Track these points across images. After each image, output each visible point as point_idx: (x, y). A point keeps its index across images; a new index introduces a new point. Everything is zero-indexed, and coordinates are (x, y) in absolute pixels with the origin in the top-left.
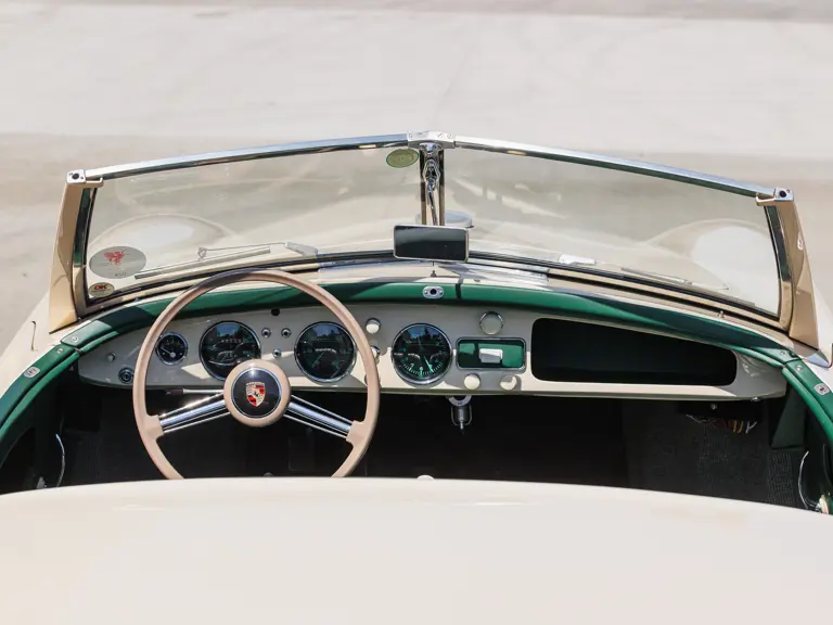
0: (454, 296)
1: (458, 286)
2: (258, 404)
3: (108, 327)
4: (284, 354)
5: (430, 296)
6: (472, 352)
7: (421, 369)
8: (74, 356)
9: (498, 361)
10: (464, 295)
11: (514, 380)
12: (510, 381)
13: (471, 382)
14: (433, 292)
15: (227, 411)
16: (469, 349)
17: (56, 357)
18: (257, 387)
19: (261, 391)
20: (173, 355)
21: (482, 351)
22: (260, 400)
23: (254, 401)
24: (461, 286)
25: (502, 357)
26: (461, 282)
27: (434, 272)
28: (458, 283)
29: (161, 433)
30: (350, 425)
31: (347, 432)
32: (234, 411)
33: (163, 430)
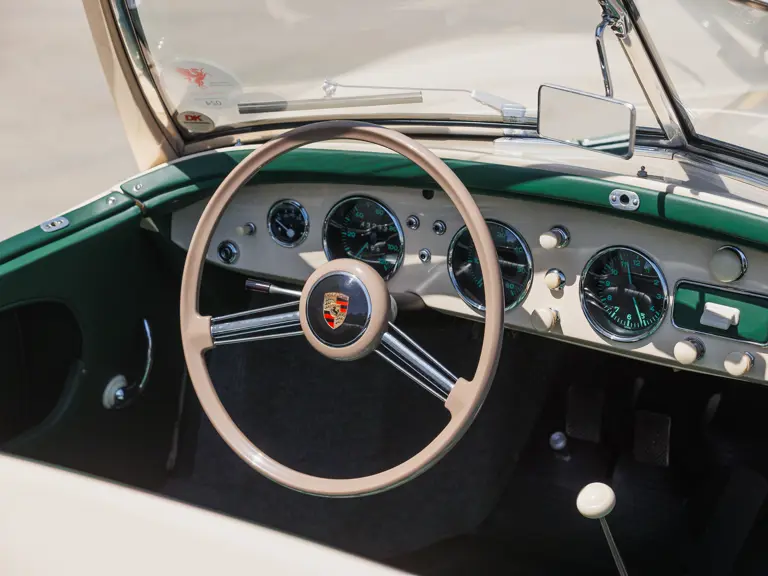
0: (654, 210)
1: (662, 196)
2: (336, 326)
3: (186, 177)
4: (435, 259)
5: (619, 205)
6: (694, 306)
7: (629, 317)
8: (131, 211)
9: (725, 327)
10: (669, 213)
11: (745, 361)
12: (737, 361)
13: (684, 353)
14: (625, 199)
15: (299, 328)
16: (691, 298)
17: (104, 208)
18: (339, 299)
19: (343, 307)
20: (291, 233)
21: (710, 306)
22: (338, 322)
23: (331, 321)
24: (668, 196)
25: (736, 321)
26: (670, 191)
27: (643, 168)
28: (665, 191)
29: (209, 344)
30: (454, 382)
31: (448, 392)
32: (307, 331)
33: (214, 340)
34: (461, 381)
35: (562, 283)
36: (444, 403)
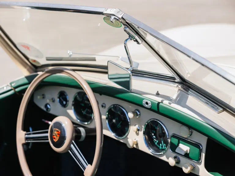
0: (156, 109)
3: (28, 82)
5: (146, 106)
6: (176, 144)
9: (183, 154)
10: (160, 110)
12: (187, 168)
14: (147, 103)
16: (175, 141)
20: (64, 103)
23: (55, 138)
24: (160, 104)
25: (188, 152)
26: (162, 102)
27: (158, 92)
28: (160, 102)
29: (24, 142)
30: (87, 165)
31: (85, 169)
32: (50, 141)
33: (26, 140)
34: (89, 165)
35: (138, 130)
36: (83, 172)
